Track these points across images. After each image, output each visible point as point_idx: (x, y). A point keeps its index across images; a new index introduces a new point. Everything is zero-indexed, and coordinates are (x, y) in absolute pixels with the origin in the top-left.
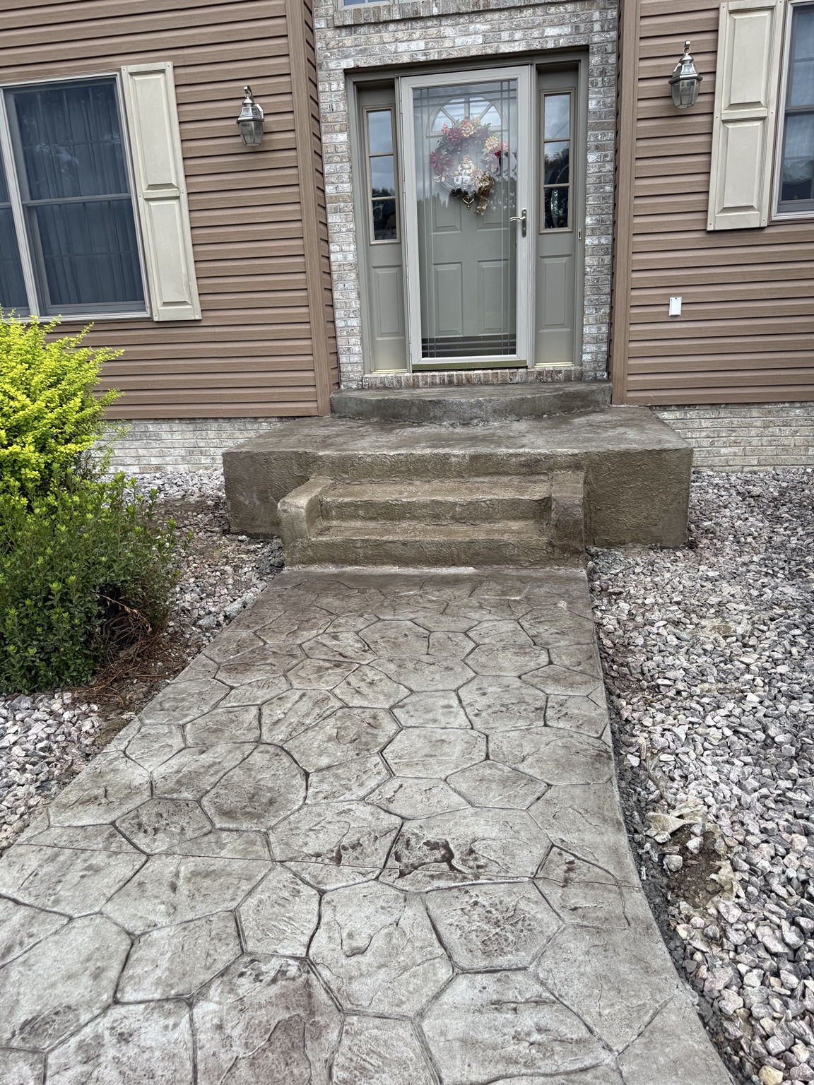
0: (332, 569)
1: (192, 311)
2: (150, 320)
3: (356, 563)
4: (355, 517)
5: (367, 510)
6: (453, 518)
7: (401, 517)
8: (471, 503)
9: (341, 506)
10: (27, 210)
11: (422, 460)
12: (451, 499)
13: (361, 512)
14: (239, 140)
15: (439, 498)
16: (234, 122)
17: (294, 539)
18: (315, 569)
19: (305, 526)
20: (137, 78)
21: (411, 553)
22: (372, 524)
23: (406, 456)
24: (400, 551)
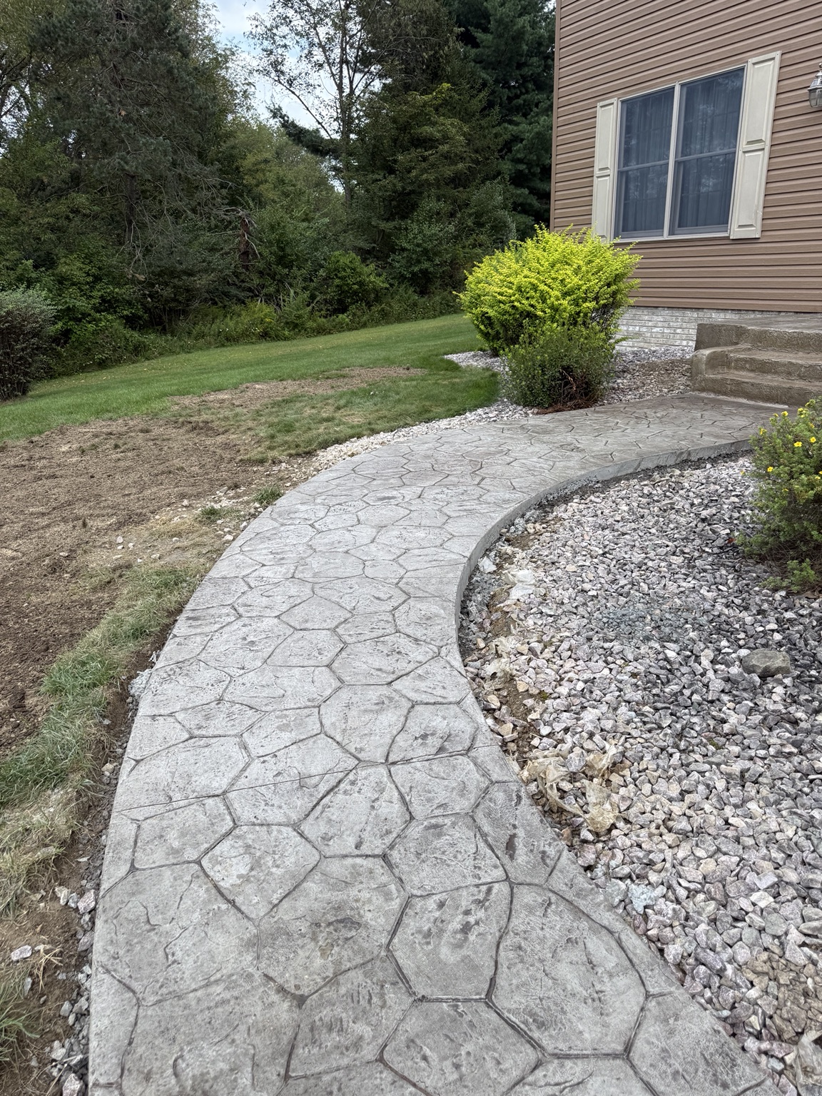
0: (712, 396)
1: (755, 232)
2: (728, 238)
3: (725, 394)
4: (743, 368)
5: (751, 364)
6: (799, 375)
7: (768, 372)
8: (811, 366)
9: (737, 360)
10: (677, 163)
11: (808, 337)
12: (800, 362)
13: (747, 366)
14: (808, 103)
15: (794, 361)
16: (806, 91)
17: (697, 374)
18: (704, 395)
19: (704, 367)
20: (756, 66)
21: (756, 391)
22: (752, 375)
23: (799, 333)
24: (749, 389)
